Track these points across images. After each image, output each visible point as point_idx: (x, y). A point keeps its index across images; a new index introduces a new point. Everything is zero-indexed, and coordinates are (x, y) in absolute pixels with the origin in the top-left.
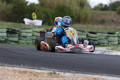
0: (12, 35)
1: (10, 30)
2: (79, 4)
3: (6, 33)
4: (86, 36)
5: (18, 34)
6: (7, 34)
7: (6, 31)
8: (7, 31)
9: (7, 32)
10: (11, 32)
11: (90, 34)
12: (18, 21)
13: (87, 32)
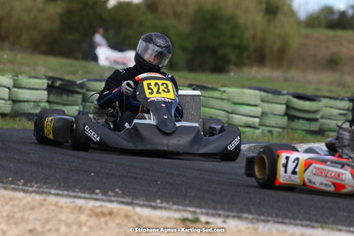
0: (65, 97)
1: (58, 83)
2: (264, 6)
3: (46, 92)
4: (284, 107)
5: (81, 96)
6: (49, 94)
7: (45, 87)
8: (48, 86)
9: (50, 88)
10: (60, 89)
11: (295, 100)
12: (80, 56)
13: (288, 94)
